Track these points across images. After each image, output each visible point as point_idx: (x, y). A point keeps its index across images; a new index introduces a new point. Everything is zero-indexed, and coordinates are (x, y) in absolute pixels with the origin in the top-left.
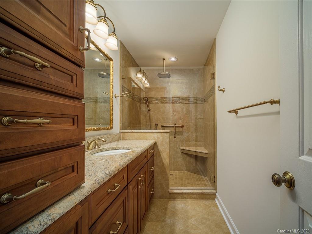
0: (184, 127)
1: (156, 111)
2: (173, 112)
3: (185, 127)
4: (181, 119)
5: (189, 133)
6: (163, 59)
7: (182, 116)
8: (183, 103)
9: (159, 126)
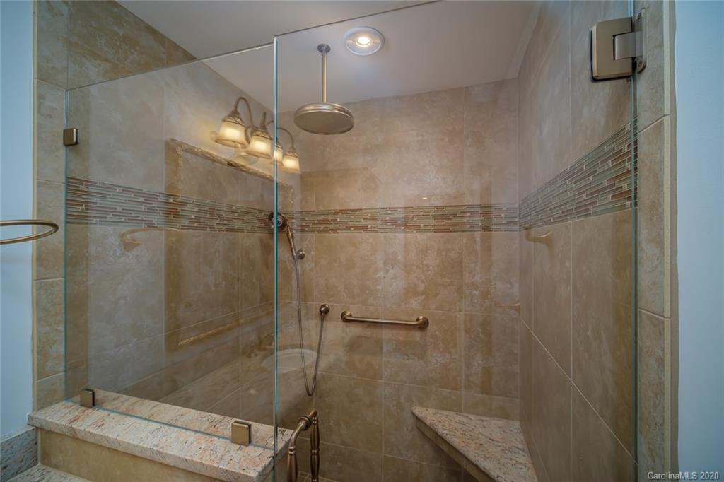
0: (429, 328)
1: (322, 261)
2: (385, 263)
3: (431, 328)
4: (416, 294)
5: (450, 353)
6: (320, 48)
7: (423, 281)
8: (424, 231)
9: (336, 312)
